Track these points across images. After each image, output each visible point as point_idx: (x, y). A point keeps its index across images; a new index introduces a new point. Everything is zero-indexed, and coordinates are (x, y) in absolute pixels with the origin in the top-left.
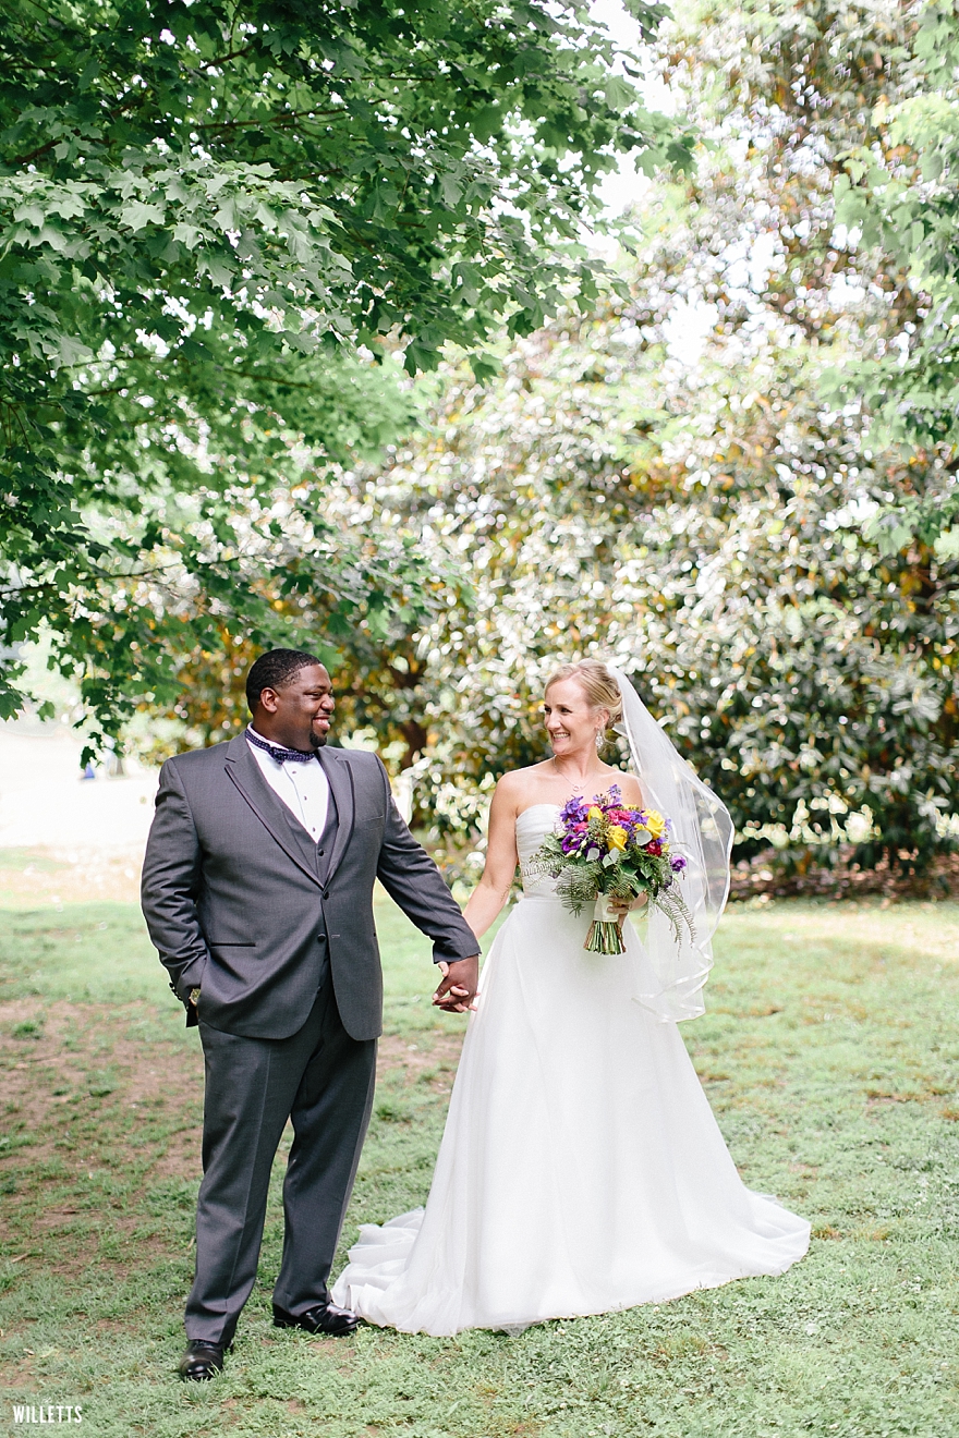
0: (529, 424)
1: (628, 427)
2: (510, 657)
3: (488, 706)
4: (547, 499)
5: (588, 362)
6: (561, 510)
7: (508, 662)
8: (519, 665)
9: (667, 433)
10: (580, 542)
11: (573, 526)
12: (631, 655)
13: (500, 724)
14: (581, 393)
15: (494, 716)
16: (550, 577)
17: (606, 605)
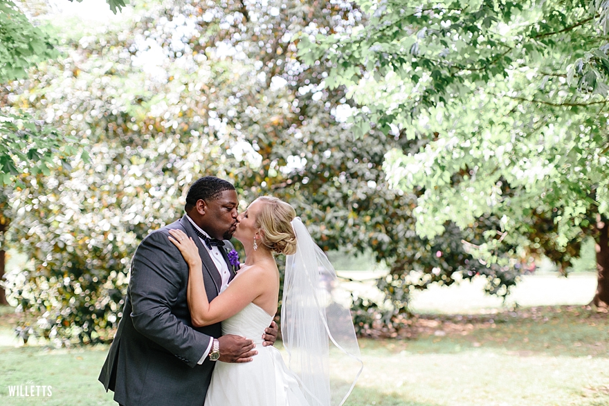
0: (78, 93)
1: (131, 98)
2: (69, 214)
3: (57, 240)
4: (89, 132)
5: (108, 66)
6: (95, 139)
7: (68, 217)
8: (75, 218)
9: (151, 103)
10: (106, 156)
11: (101, 147)
12: (136, 214)
13: (64, 249)
14: (106, 79)
15: (61, 245)
16: (91, 171)
17: (120, 188)
